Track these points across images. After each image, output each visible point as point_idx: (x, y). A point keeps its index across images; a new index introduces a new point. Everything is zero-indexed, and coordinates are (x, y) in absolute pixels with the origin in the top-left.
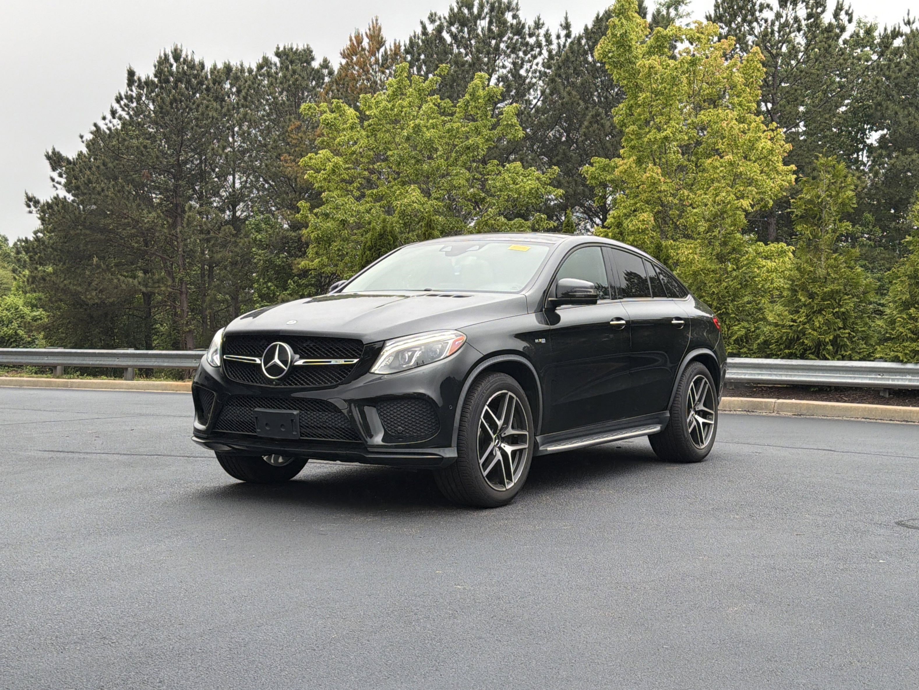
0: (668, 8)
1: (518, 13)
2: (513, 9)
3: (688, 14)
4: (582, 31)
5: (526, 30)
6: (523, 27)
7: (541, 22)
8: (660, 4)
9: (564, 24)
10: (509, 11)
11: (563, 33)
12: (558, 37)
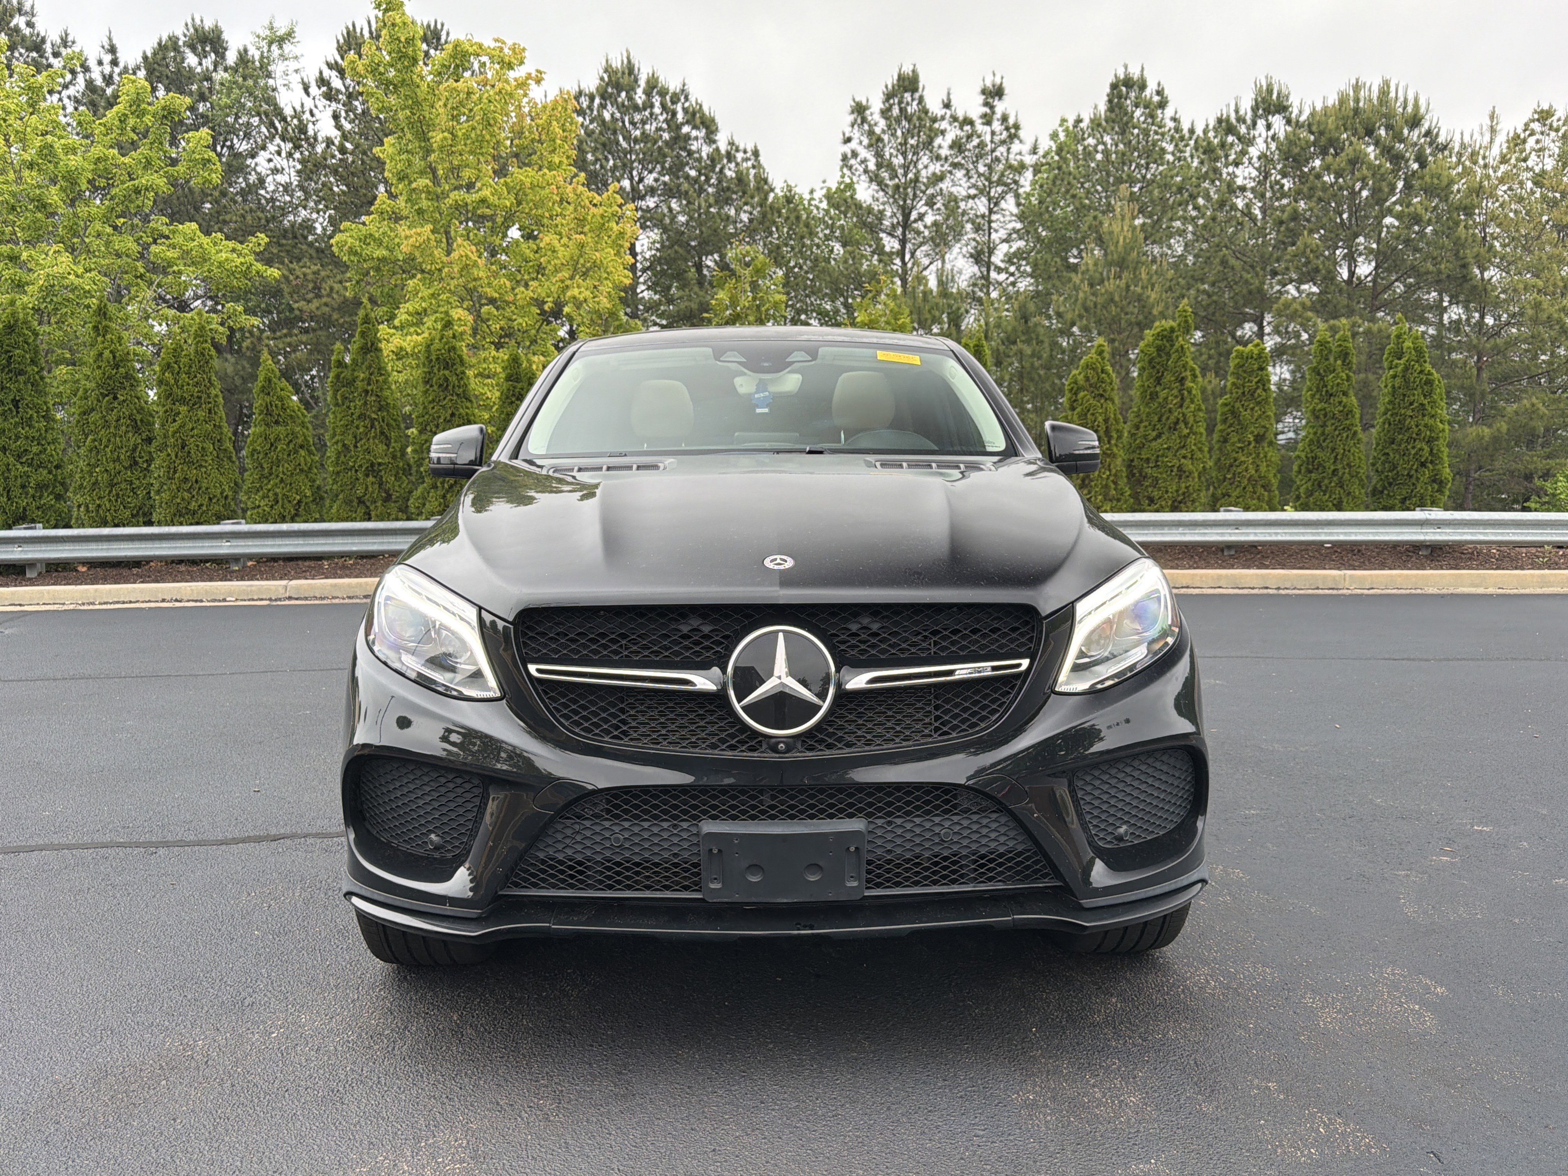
0: (270, 44)
1: (34, 20)
2: (26, 13)
3: (296, 58)
4: (140, 60)
5: (48, 48)
6: (43, 41)
7: (70, 38)
8: (258, 37)
9: (107, 47)
10: (20, 15)
11: (107, 58)
12: (100, 63)
